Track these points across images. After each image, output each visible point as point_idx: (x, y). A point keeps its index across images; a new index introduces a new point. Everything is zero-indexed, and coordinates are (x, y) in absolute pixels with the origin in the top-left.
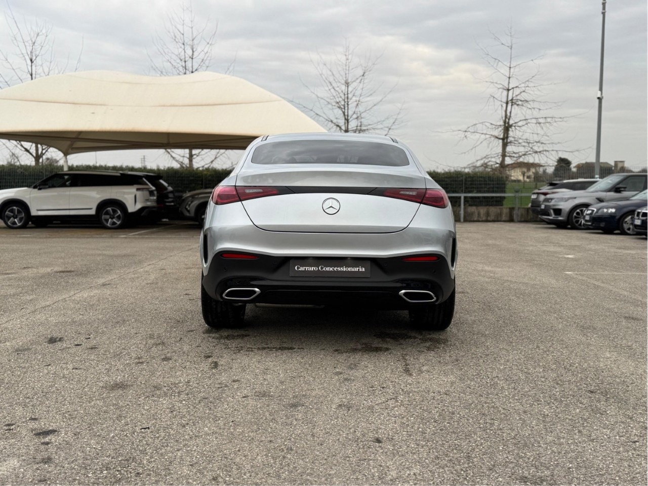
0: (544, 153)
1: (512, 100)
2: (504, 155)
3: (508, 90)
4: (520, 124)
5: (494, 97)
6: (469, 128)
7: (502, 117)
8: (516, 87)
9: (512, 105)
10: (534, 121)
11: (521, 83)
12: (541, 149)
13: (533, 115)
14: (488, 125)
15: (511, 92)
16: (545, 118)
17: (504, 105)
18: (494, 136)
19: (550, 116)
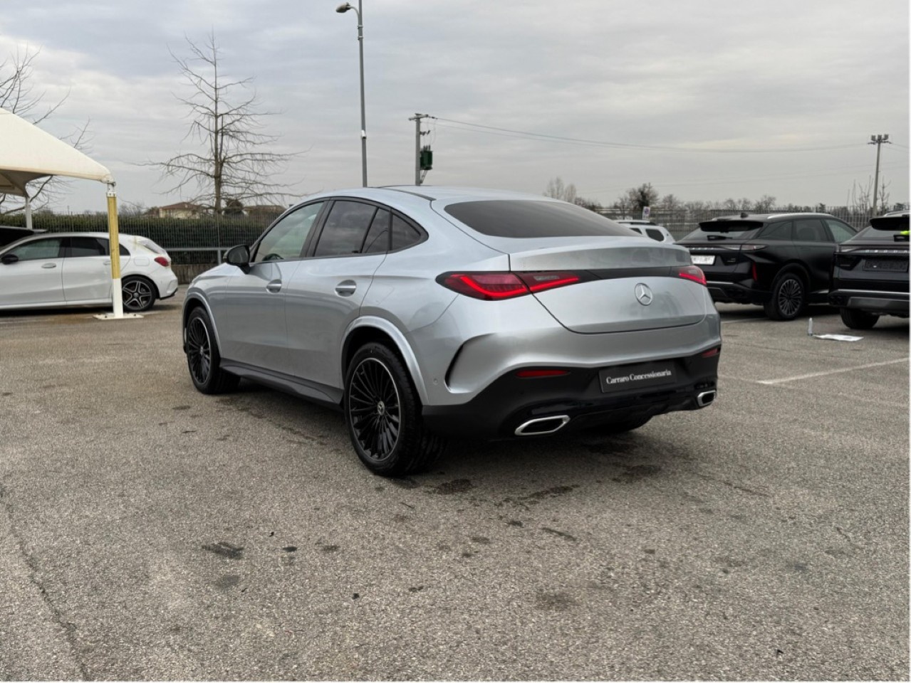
0: (268, 196)
1: (222, 128)
2: (218, 197)
3: (217, 117)
4: (234, 159)
5: (199, 124)
6: (172, 160)
7: (212, 150)
8: (226, 114)
9: (222, 135)
10: (249, 157)
11: (231, 109)
12: (263, 191)
13: (247, 149)
14: (195, 158)
15: (220, 120)
16: (262, 154)
17: (214, 135)
18: (205, 173)
19: (267, 152)
